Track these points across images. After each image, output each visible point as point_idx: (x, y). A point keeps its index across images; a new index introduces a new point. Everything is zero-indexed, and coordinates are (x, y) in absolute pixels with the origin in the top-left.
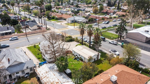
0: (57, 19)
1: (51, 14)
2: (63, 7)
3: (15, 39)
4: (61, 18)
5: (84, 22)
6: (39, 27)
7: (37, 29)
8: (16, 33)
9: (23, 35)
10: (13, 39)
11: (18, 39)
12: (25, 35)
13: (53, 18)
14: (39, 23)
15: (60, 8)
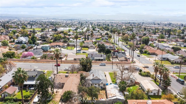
0: (149, 54)
1: (146, 48)
2: (167, 41)
3: (104, 65)
4: (154, 54)
5: (177, 61)
6: (126, 59)
7: (124, 61)
8: (106, 61)
9: (110, 63)
10: (102, 65)
11: (105, 65)
12: (111, 64)
13: (146, 52)
14: (129, 55)
15: (163, 41)
